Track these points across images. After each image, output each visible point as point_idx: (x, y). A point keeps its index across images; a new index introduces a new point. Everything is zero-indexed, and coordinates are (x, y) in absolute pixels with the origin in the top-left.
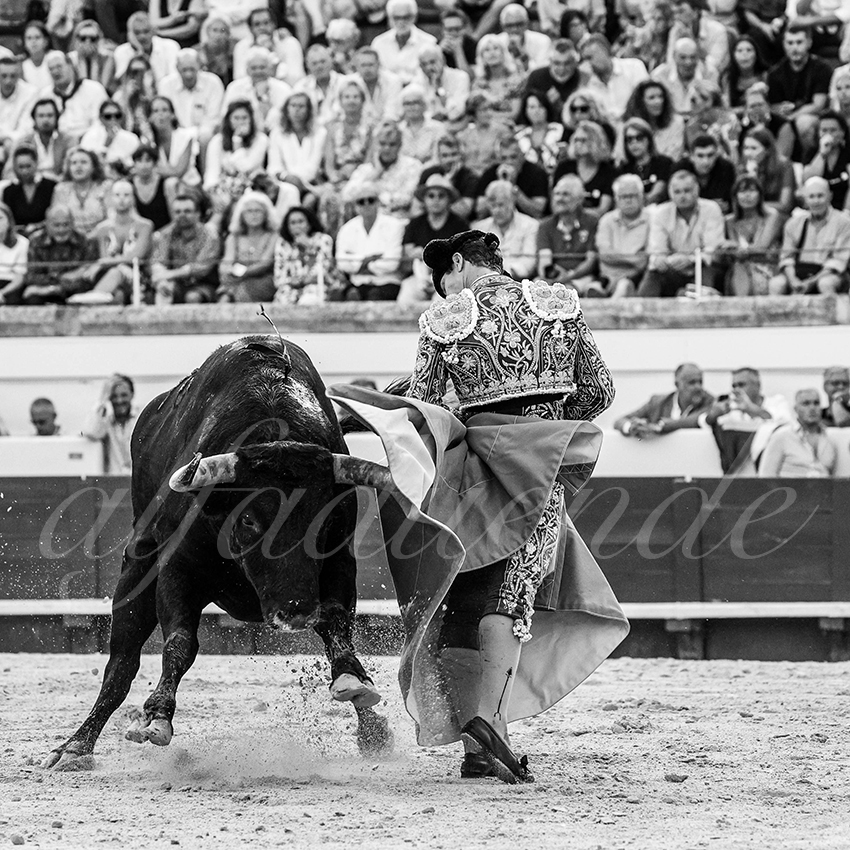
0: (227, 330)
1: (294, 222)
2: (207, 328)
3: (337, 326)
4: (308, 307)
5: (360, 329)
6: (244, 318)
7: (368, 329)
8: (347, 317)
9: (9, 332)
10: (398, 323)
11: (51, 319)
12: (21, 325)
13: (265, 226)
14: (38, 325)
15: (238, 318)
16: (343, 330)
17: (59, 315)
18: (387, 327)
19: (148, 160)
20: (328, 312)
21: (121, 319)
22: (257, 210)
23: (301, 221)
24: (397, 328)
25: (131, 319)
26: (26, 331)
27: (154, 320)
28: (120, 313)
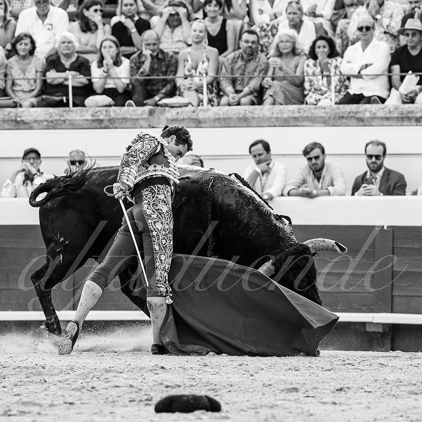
0: (268, 124)
1: (319, 47)
2: (254, 123)
3: (344, 121)
4: (324, 108)
5: (361, 123)
6: (279, 116)
7: (366, 123)
8: (351, 114)
9: (117, 125)
10: (387, 119)
11: (146, 116)
12: (125, 119)
13: (294, 52)
14: (137, 120)
15: (275, 115)
16: (349, 124)
17: (151, 113)
18: (379, 122)
19: (215, 6)
20: (338, 111)
21: (194, 116)
22: (287, 41)
23: (324, 47)
24: (386, 123)
25: (201, 116)
26: (128, 124)
27: (217, 117)
28: (194, 112)
